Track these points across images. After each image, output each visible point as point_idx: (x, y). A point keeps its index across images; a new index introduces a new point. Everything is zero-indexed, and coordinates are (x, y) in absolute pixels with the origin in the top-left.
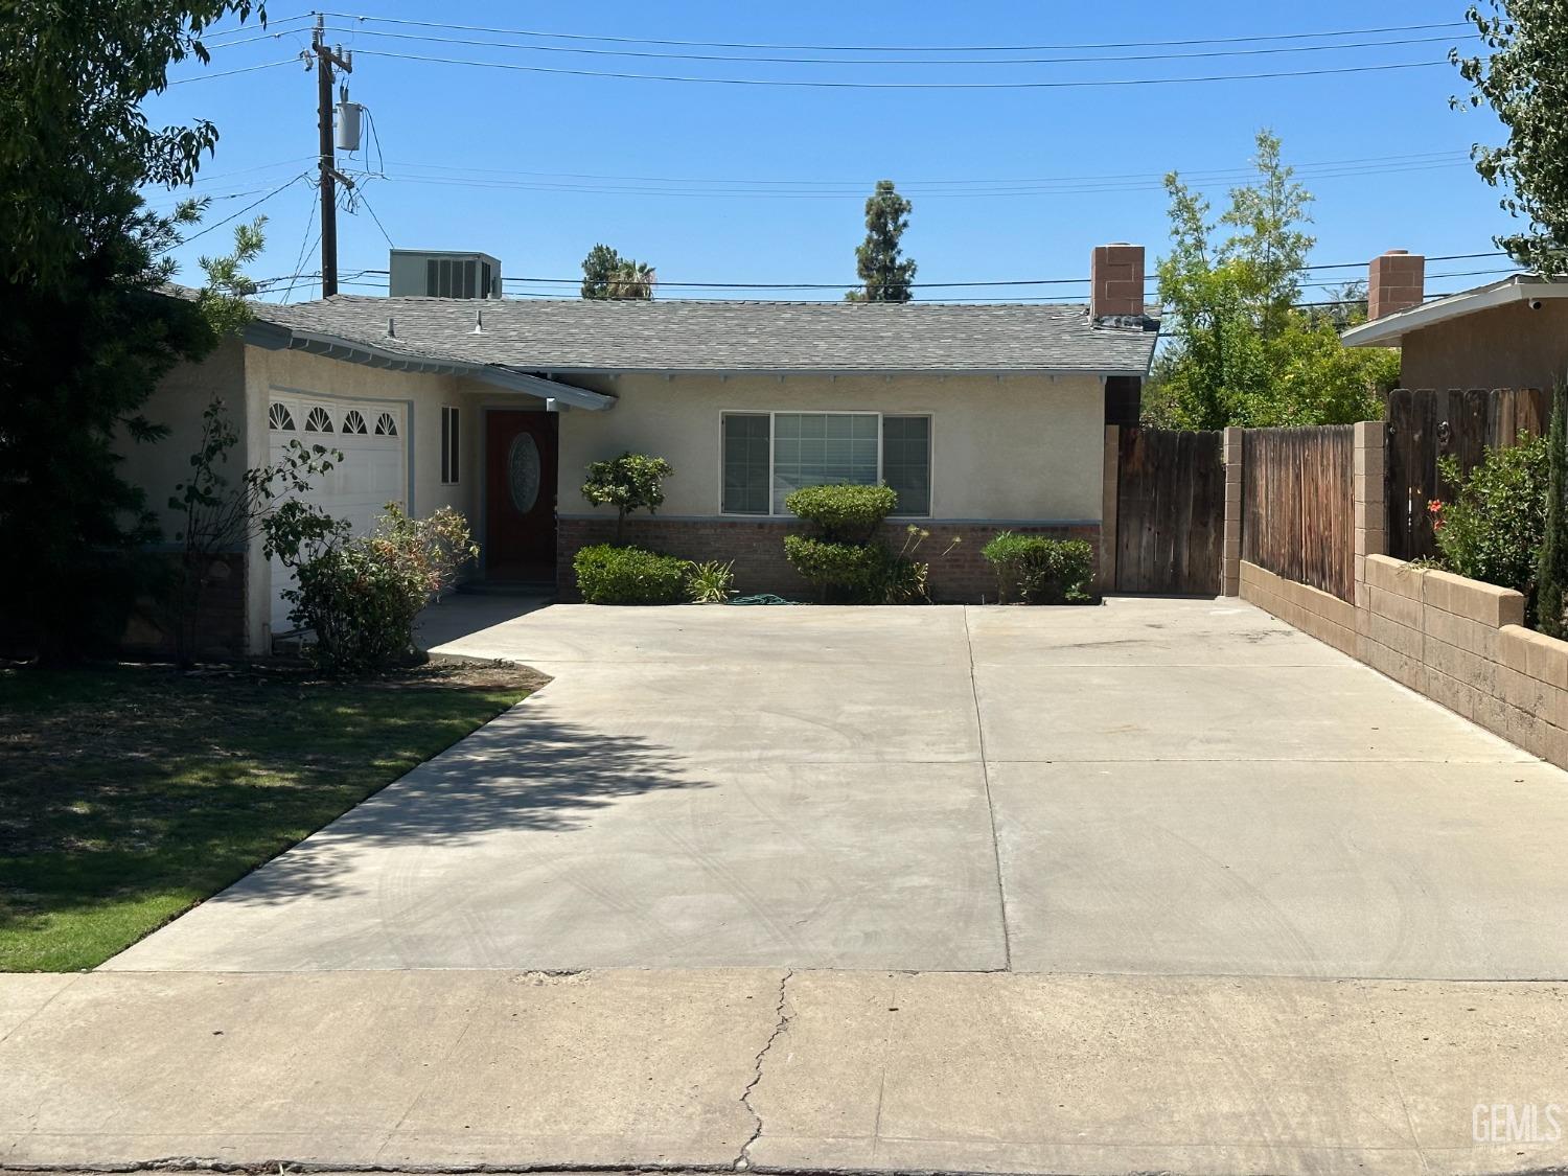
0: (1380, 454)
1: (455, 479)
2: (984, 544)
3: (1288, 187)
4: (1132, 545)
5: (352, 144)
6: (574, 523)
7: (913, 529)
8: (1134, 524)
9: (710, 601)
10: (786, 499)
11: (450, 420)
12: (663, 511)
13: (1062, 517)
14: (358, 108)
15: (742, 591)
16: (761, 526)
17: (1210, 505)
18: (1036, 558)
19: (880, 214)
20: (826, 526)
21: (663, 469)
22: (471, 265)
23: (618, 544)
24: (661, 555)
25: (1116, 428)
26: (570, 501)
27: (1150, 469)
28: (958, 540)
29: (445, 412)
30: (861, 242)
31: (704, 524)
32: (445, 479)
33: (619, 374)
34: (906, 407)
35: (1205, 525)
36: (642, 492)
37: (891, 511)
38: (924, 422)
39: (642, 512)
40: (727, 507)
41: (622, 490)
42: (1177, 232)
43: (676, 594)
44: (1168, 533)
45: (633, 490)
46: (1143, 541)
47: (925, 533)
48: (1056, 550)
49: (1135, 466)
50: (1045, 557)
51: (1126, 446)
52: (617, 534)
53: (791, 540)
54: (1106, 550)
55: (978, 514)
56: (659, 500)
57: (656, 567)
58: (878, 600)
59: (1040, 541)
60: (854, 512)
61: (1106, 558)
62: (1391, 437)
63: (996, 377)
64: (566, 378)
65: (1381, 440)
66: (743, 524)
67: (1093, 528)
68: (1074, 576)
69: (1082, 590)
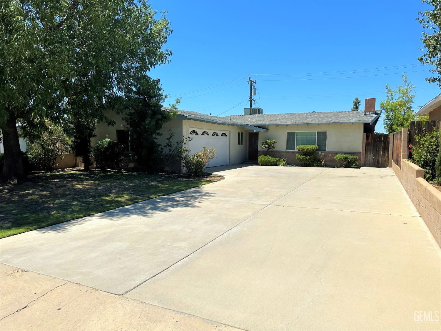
0: (407, 136)
1: (242, 144)
2: (335, 156)
3: (410, 86)
4: (368, 157)
5: (255, 94)
6: (261, 151)
7: (320, 153)
8: (369, 153)
9: (282, 166)
10: (297, 148)
11: (240, 135)
12: (274, 149)
13: (353, 151)
14: (256, 89)
15: (288, 164)
16: (293, 152)
17: (386, 148)
18: (346, 159)
19: (356, 103)
20: (306, 153)
21: (274, 142)
22: (256, 110)
23: (266, 155)
24: (273, 157)
25: (366, 133)
26: (260, 149)
27: (373, 142)
28: (330, 155)
29: (239, 133)
30: (352, 108)
31: (283, 152)
32: (239, 144)
33: (268, 126)
34: (321, 130)
35: (385, 153)
36: (271, 146)
37: (317, 150)
38: (326, 133)
39: (271, 150)
40: (287, 149)
41: (267, 146)
42: (387, 96)
43: (276, 164)
44: (376, 154)
45: (269, 146)
46: (370, 156)
47: (323, 154)
48: (350, 157)
49: (370, 141)
50: (348, 159)
51: (367, 138)
52: (266, 154)
53: (297, 155)
54: (363, 158)
55: (336, 150)
56: (274, 148)
57: (271, 159)
58: (313, 166)
59: (346, 155)
60: (308, 149)
61: (362, 159)
62: (410, 132)
63: (341, 123)
64: (259, 127)
65: (407, 132)
66: (290, 152)
67: (360, 153)
68: (354, 162)
69: (355, 165)
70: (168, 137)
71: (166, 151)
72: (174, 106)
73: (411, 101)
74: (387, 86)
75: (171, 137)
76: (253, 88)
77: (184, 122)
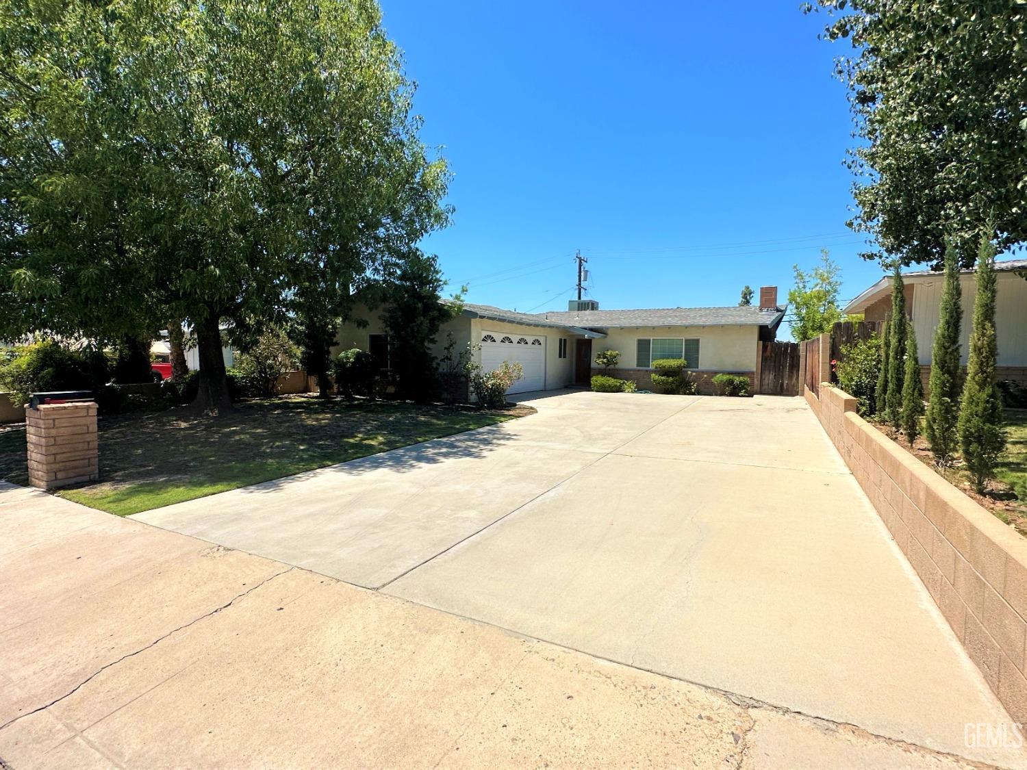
0: (828, 346)
1: (565, 357)
2: (712, 377)
3: (833, 267)
4: (766, 378)
5: (585, 280)
6: (595, 369)
7: (689, 372)
8: (767, 373)
9: (628, 392)
10: (653, 364)
11: (563, 344)
12: (617, 366)
13: (742, 369)
14: (587, 271)
15: (640, 389)
16: (647, 371)
17: (795, 366)
18: (731, 382)
19: (745, 294)
20: (667, 372)
21: (617, 354)
22: (588, 303)
23: (603, 375)
24: (615, 379)
25: (761, 342)
26: (593, 365)
27: (773, 355)
28: (705, 376)
29: (561, 340)
30: (740, 302)
31: (629, 370)
32: (560, 356)
33: (607, 328)
34: (692, 336)
35: (792, 373)
36: (611, 361)
37: (684, 367)
38: (698, 340)
39: (612, 366)
40: (638, 365)
41: (605, 360)
42: (796, 283)
43: (619, 390)
44: (779, 374)
45: (608, 361)
46: (770, 378)
47: (694, 374)
48: (737, 380)
49: (768, 353)
50: (733, 382)
51: (765, 348)
52: (603, 373)
53: (653, 375)
54: (758, 381)
55: (715, 368)
56: (617, 363)
57: (612, 381)
58: (678, 393)
59: (731, 377)
60: (670, 367)
61: (757, 382)
62: (834, 339)
63: (722, 326)
64: (592, 330)
65: (829, 340)
66: (642, 370)
67: (753, 373)
68: (743, 388)
69: (745, 392)
70: (447, 346)
71: (444, 368)
72: (457, 298)
73: (835, 291)
74: (795, 267)
75: (451, 345)
76: (582, 269)
77: (473, 321)
